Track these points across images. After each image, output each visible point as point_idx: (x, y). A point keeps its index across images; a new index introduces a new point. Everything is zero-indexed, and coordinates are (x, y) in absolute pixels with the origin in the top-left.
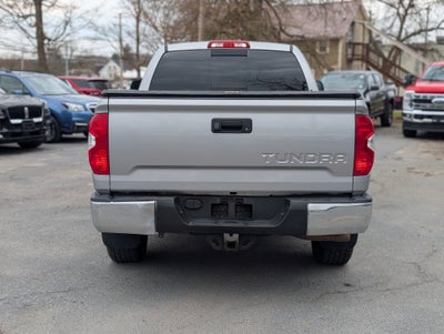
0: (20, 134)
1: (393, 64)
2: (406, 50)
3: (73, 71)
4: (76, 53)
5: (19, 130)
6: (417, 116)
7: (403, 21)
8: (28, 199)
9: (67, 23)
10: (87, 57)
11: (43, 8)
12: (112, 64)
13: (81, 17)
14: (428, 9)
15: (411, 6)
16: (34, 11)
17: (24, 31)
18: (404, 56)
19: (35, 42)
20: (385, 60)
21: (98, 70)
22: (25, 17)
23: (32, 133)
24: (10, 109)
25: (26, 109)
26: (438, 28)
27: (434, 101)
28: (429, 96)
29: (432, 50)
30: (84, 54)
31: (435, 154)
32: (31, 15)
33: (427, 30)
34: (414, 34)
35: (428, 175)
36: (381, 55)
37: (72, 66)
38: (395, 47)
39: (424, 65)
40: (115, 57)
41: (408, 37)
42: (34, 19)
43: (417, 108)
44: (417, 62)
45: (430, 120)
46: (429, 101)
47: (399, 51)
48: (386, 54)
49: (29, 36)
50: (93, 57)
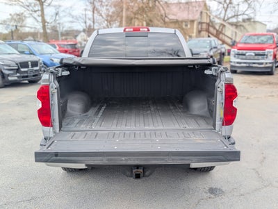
0: (27, 77)
1: (221, 33)
2: (227, 26)
3: (64, 38)
4: (65, 29)
5: (26, 75)
6: (238, 63)
7: (226, 11)
8: (24, 119)
9: (57, 14)
10: (70, 31)
11: (44, 6)
12: (82, 34)
13: (63, 11)
14: (238, 5)
15: (230, 3)
16: (40, 9)
17: (35, 18)
18: (227, 29)
19: (41, 24)
20: (217, 31)
21: (76, 37)
22: (35, 11)
23: (34, 76)
24: (20, 63)
25: (29, 63)
26: (243, 14)
27: (247, 54)
28: (244, 52)
29: (241, 25)
30: (69, 29)
31: (249, 84)
32: (38, 10)
33: (237, 15)
34: (231, 17)
35: (248, 98)
36: (215, 28)
37: (62, 35)
38: (222, 24)
39: (236, 33)
40: (84, 31)
41: (228, 19)
42: (39, 13)
43: (238, 58)
44: (232, 32)
45: (245, 65)
46: (244, 55)
47: (224, 26)
48: (217, 28)
49: (38, 21)
50: (73, 31)
